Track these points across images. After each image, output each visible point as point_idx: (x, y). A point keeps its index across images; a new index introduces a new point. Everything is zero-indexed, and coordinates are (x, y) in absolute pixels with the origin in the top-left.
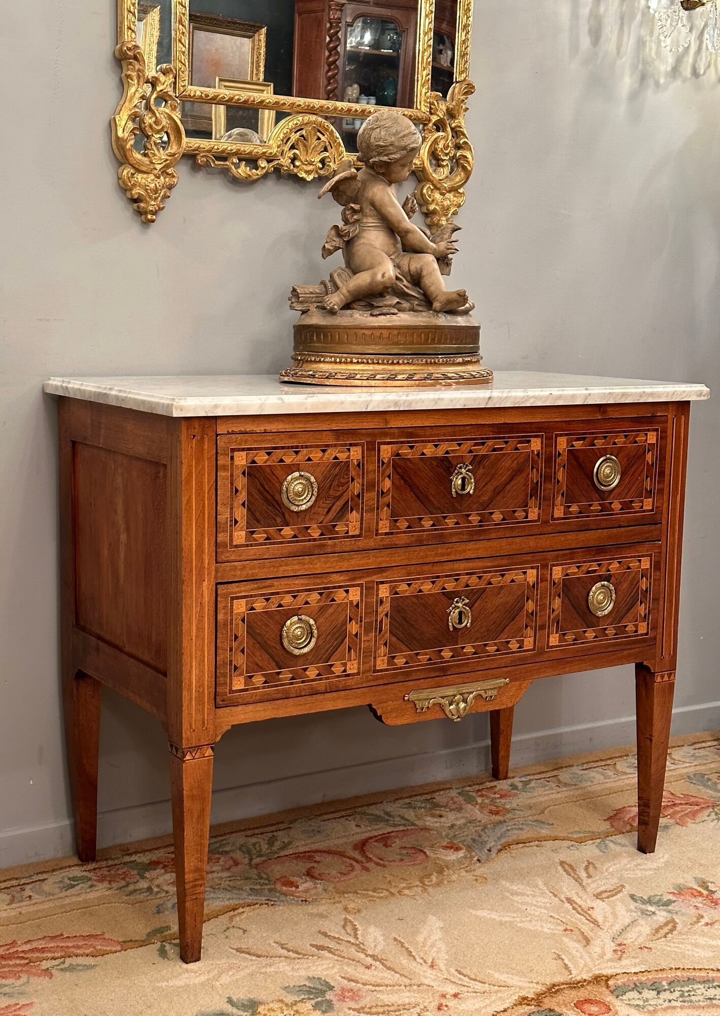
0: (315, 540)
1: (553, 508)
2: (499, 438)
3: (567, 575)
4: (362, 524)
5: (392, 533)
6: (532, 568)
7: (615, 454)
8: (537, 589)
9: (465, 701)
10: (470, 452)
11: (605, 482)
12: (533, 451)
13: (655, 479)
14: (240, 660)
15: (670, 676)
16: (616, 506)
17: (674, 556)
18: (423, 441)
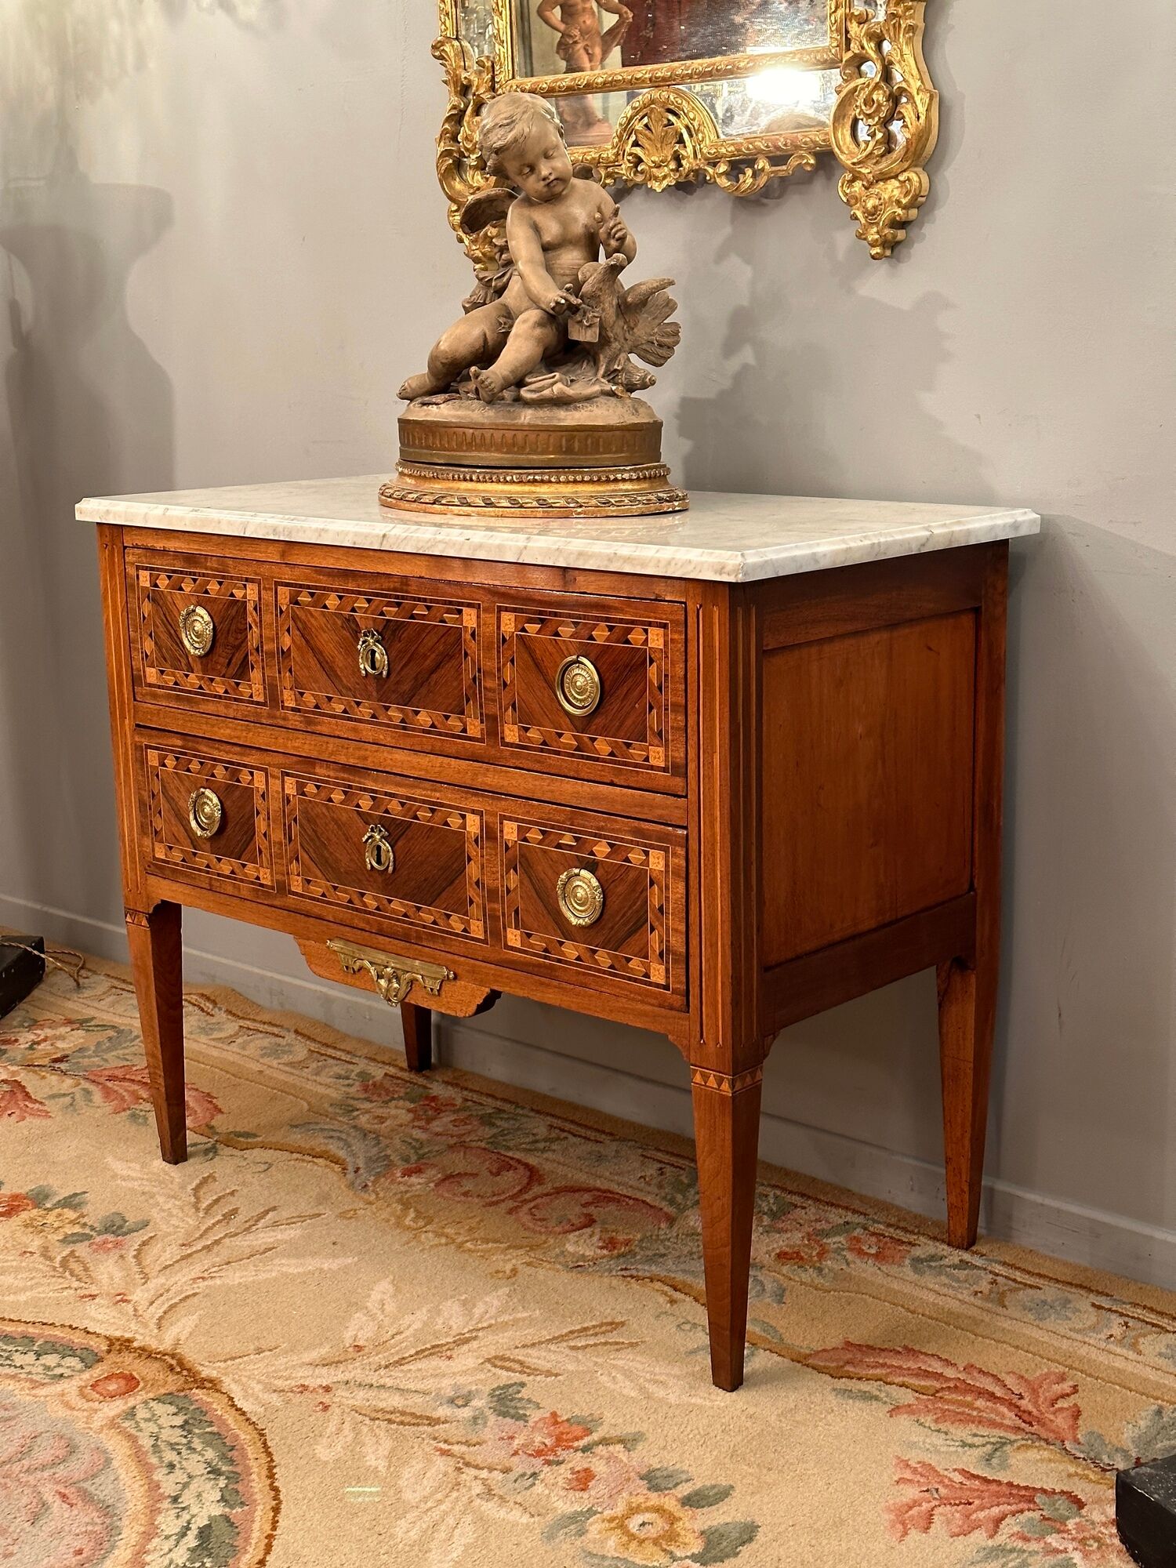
0: (220, 697)
1: (502, 726)
2: (419, 600)
3: (526, 840)
4: (265, 688)
5: (299, 710)
6: (473, 812)
7: (593, 656)
8: (482, 848)
9: (398, 980)
10: (382, 614)
11: (577, 700)
12: (466, 628)
13: (666, 715)
14: (159, 823)
15: (720, 1082)
16: (603, 746)
17: (714, 866)
18: (324, 589)
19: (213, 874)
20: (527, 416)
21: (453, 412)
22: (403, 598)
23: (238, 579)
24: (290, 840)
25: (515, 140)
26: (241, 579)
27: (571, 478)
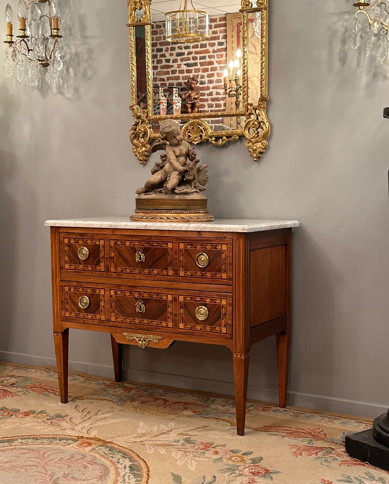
0: (90, 271)
1: (179, 272)
2: (155, 241)
3: (186, 300)
4: (105, 267)
5: (116, 272)
6: (170, 294)
7: (206, 253)
8: (173, 303)
9: (145, 341)
10: (143, 246)
11: (202, 264)
12: (169, 248)
13: (227, 266)
14: (67, 307)
15: (241, 356)
16: (209, 275)
17: (240, 301)
18: (125, 240)
19: (85, 319)
20: (177, 197)
21: (156, 196)
22: (150, 241)
23: (97, 239)
24: (112, 307)
25: (172, 130)
26: (99, 239)
27: (189, 212)
